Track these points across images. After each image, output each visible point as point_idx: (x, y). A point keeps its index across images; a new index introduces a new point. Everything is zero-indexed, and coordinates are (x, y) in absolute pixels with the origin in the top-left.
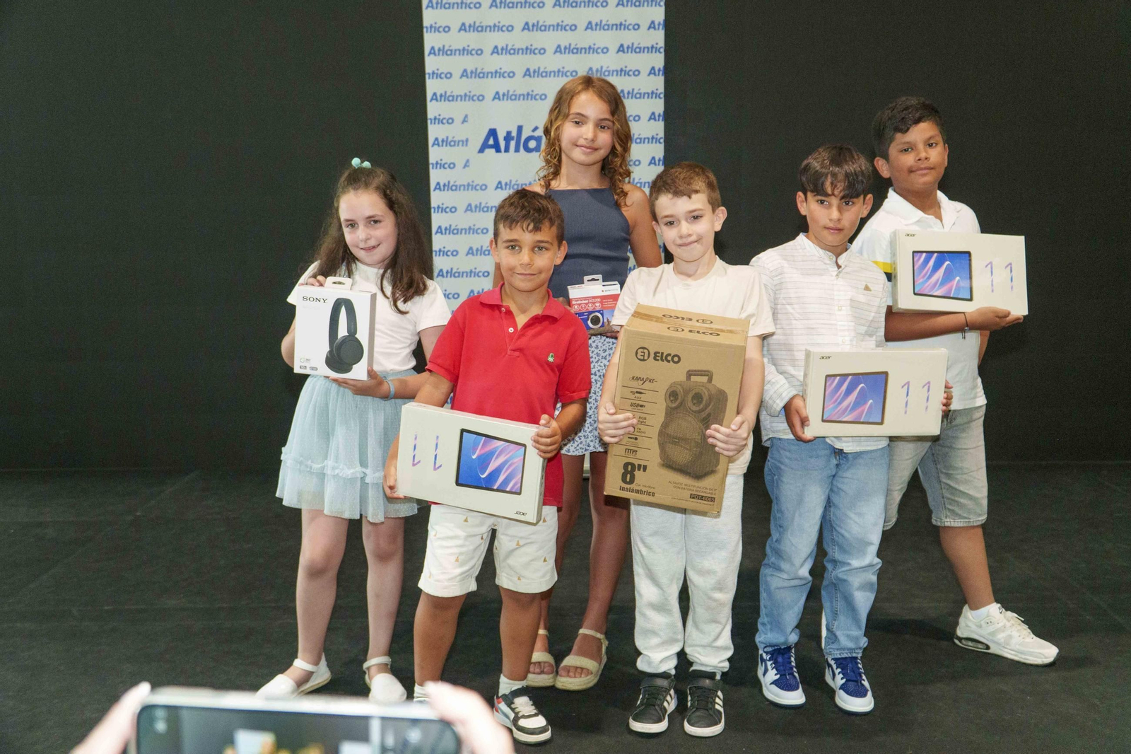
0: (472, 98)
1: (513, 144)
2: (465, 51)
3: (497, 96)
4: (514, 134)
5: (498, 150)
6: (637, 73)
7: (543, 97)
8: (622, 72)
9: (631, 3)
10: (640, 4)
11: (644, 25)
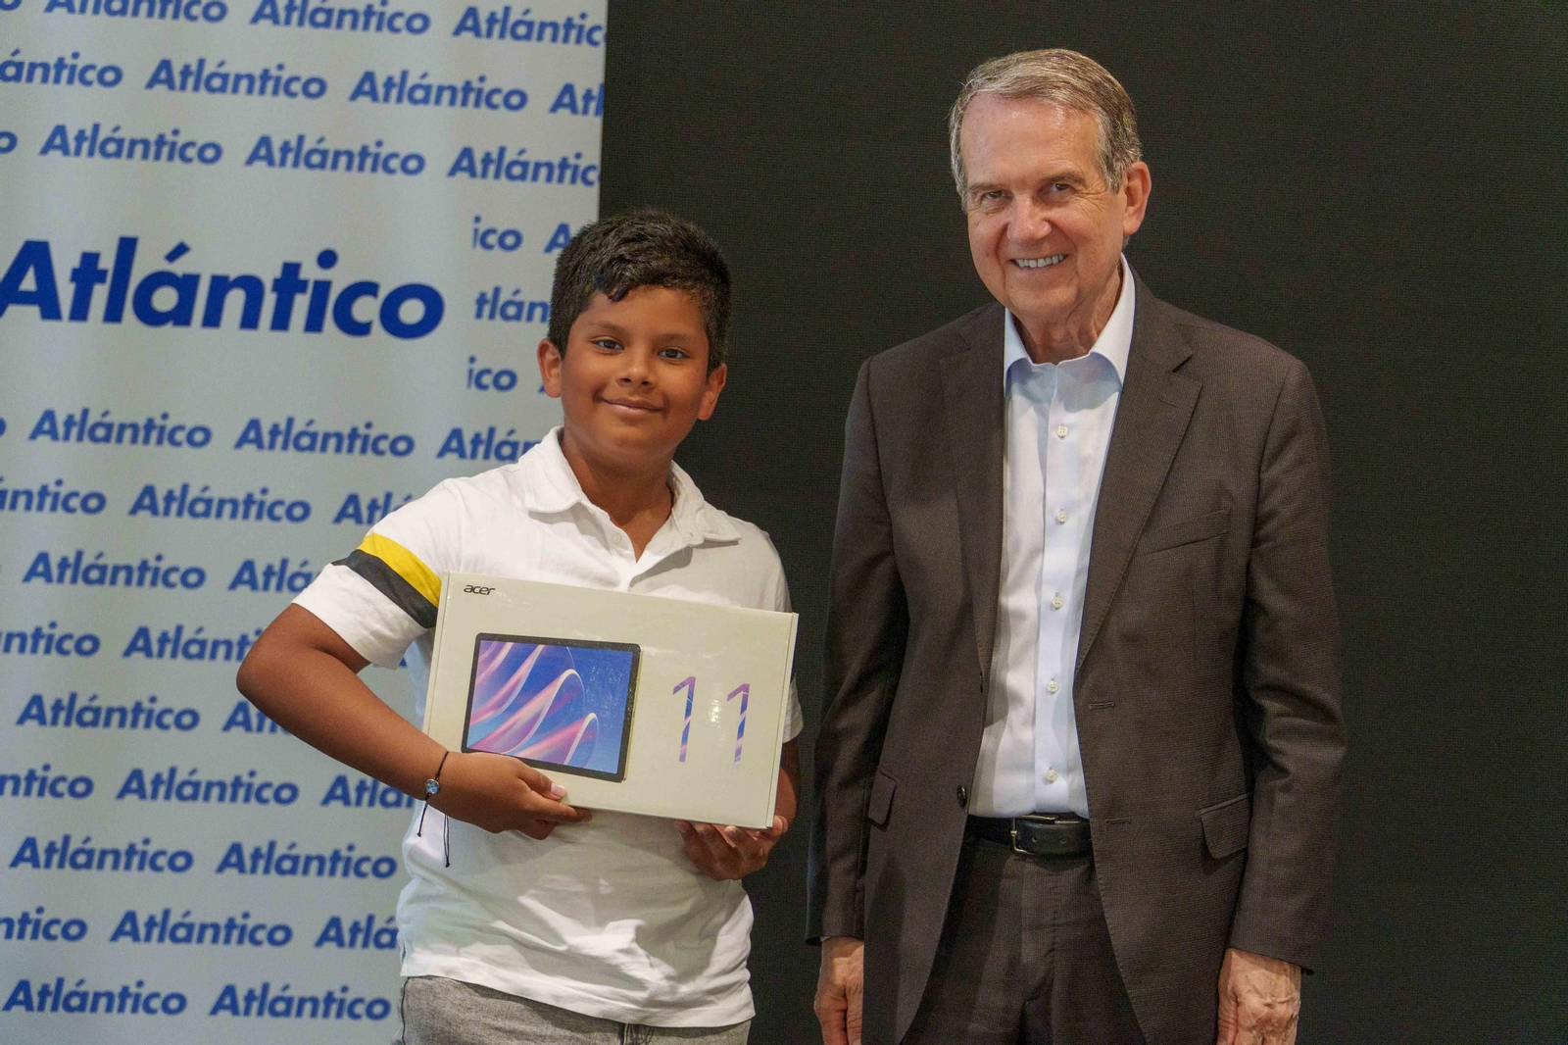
1: (100, 294)
3: (57, 141)
4: (107, 263)
5: (51, 311)
6: (516, 100)
7: (210, 153)
8: (470, 94)
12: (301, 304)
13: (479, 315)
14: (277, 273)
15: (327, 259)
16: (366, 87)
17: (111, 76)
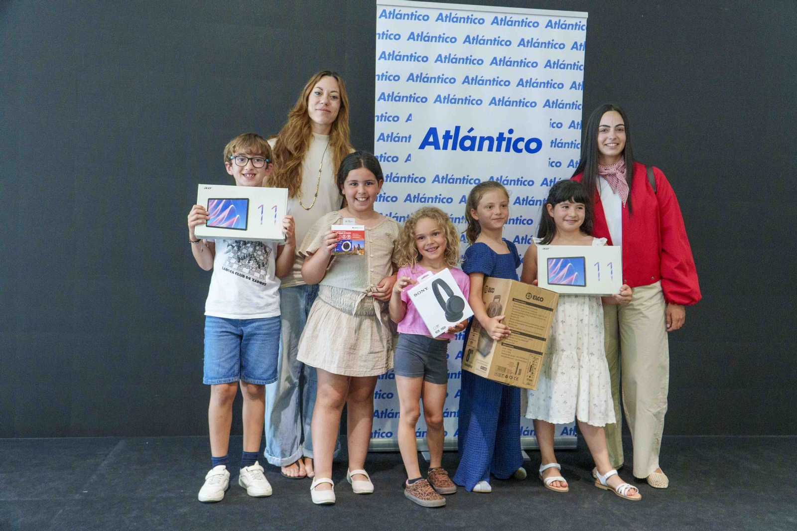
0: (416, 100)
2: (412, 57)
3: (438, 99)
4: (452, 133)
5: (437, 147)
6: (561, 86)
7: (479, 102)
8: (549, 84)
9: (559, 25)
10: (566, 27)
11: (569, 45)
12: (504, 144)
13: (551, 146)
14: (498, 135)
15: (511, 131)
16: (521, 83)
17: (453, 81)
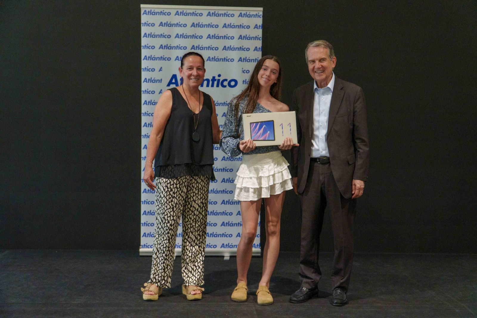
0: (164, 59)
2: (162, 36)
3: (177, 58)
6: (248, 49)
8: (241, 49)
9: (246, 15)
10: (250, 16)
11: (252, 26)
12: (216, 83)
13: (243, 84)
14: (212, 78)
15: (219, 76)
16: (225, 48)
17: (185, 48)
